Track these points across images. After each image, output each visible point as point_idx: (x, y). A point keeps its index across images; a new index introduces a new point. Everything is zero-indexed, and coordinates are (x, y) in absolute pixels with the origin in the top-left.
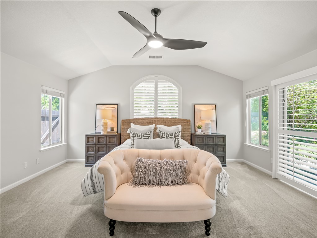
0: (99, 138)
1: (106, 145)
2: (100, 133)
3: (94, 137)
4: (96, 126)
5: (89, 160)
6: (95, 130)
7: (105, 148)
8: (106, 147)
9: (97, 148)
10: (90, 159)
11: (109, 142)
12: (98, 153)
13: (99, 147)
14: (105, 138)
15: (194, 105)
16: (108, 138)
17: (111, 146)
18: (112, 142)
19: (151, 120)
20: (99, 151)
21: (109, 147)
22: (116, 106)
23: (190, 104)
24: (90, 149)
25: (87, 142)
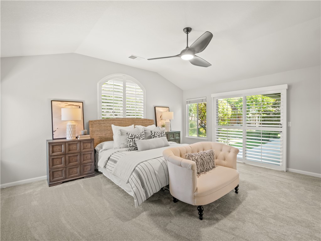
0: (69, 145)
1: (80, 152)
2: (66, 138)
3: (62, 145)
4: (54, 130)
5: (54, 177)
6: (53, 135)
7: (78, 157)
8: (81, 155)
9: (67, 158)
10: (56, 174)
11: (84, 149)
12: (68, 164)
13: (69, 157)
14: (78, 145)
15: (155, 107)
16: (82, 144)
17: (86, 153)
18: (87, 148)
19: (122, 121)
20: (69, 162)
21: (83, 154)
22: (81, 104)
23: (152, 106)
24: (57, 161)
25: (51, 152)
